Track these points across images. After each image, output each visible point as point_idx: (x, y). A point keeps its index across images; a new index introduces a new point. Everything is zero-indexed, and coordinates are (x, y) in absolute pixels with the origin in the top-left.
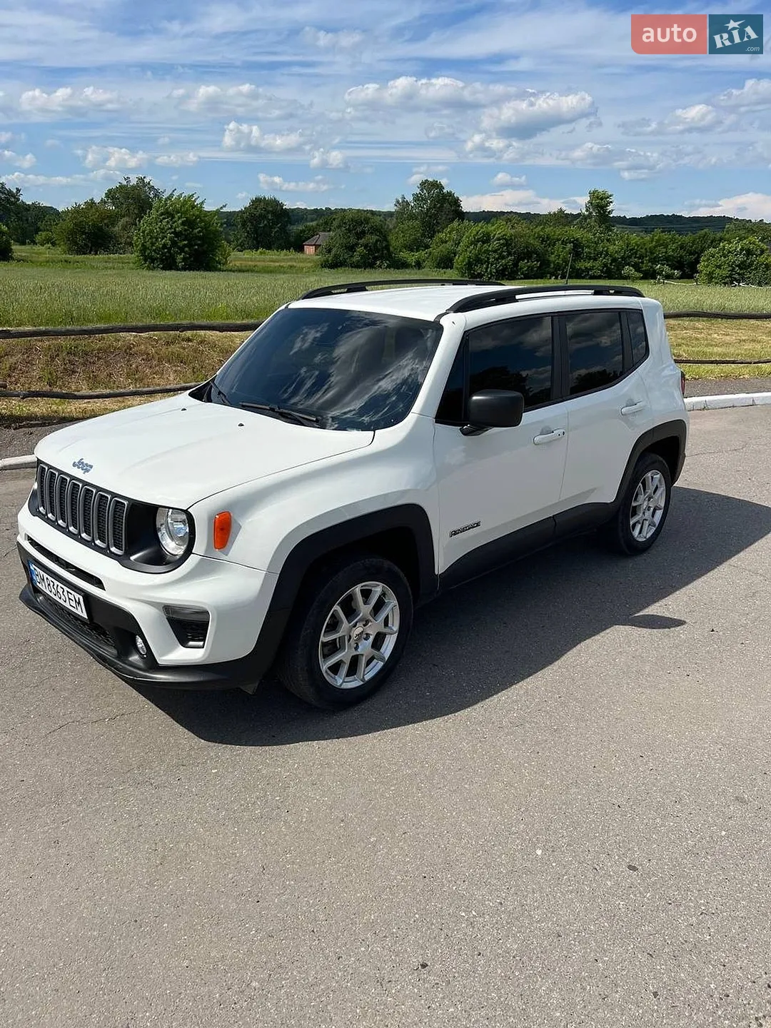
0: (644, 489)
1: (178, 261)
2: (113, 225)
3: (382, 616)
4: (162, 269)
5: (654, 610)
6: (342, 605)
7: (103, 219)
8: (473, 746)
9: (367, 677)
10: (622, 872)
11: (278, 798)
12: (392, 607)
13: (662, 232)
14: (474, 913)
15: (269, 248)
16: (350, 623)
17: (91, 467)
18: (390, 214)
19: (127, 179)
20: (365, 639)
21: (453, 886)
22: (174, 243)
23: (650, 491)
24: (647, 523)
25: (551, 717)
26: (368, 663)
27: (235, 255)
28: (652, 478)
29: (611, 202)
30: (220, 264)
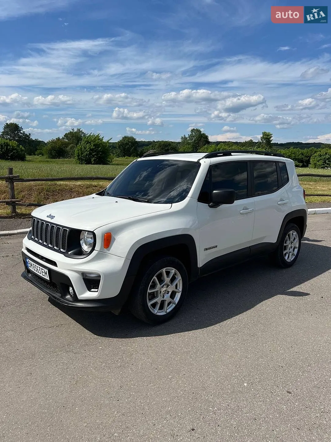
0: (289, 239)
1: (92, 160)
2: (67, 147)
3: (174, 284)
4: (86, 164)
5: (295, 289)
6: (157, 277)
7: (63, 145)
8: (215, 341)
9: (168, 311)
10: (284, 394)
11: (128, 359)
12: (179, 280)
13: (294, 148)
14: (216, 408)
15: (129, 156)
16: (160, 285)
17: (54, 217)
18: (179, 143)
19: (73, 130)
20: (167, 293)
21: (206, 397)
22: (90, 154)
23: (292, 239)
24: (291, 254)
25: (250, 330)
26: (168, 305)
27: (116, 159)
28: (293, 234)
29: (272, 137)
30: (109, 162)
